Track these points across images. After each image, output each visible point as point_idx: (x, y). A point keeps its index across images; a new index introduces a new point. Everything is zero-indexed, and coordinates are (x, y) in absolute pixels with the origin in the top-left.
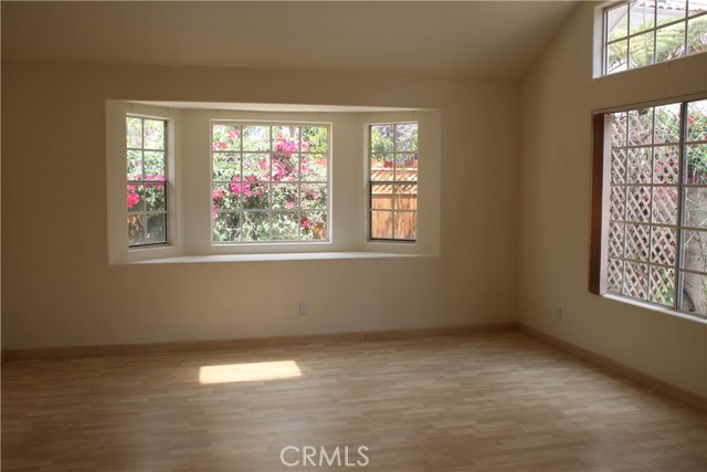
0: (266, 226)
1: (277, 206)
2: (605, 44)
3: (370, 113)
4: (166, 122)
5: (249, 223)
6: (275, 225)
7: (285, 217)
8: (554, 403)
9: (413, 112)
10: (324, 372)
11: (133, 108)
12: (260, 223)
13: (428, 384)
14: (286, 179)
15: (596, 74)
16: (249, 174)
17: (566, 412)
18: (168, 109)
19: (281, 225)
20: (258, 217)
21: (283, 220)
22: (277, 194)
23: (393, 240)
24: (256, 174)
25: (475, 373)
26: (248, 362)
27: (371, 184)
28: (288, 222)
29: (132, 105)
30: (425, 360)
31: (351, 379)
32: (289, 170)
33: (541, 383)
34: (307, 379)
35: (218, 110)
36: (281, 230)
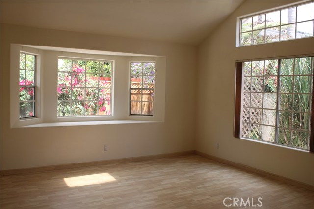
0: (69, 108)
1: (73, 98)
2: (241, 33)
3: (132, 57)
4: (36, 56)
5: (61, 106)
6: (73, 107)
7: (77, 104)
8: (234, 185)
9: (153, 57)
10: (126, 177)
11: (23, 49)
12: (66, 107)
13: (176, 180)
14: (78, 86)
15: (237, 46)
16: (62, 83)
17: (242, 189)
18: (38, 50)
19: (76, 108)
20: (65, 104)
21: (76, 105)
22: (74, 93)
23: (142, 115)
24: (65, 83)
25: (192, 174)
26: (85, 175)
27: (131, 89)
28: (79, 106)
29: (22, 46)
30: (167, 169)
31: (140, 180)
32: (79, 81)
33: (222, 177)
34: (120, 182)
35: (62, 52)
36: (76, 110)
